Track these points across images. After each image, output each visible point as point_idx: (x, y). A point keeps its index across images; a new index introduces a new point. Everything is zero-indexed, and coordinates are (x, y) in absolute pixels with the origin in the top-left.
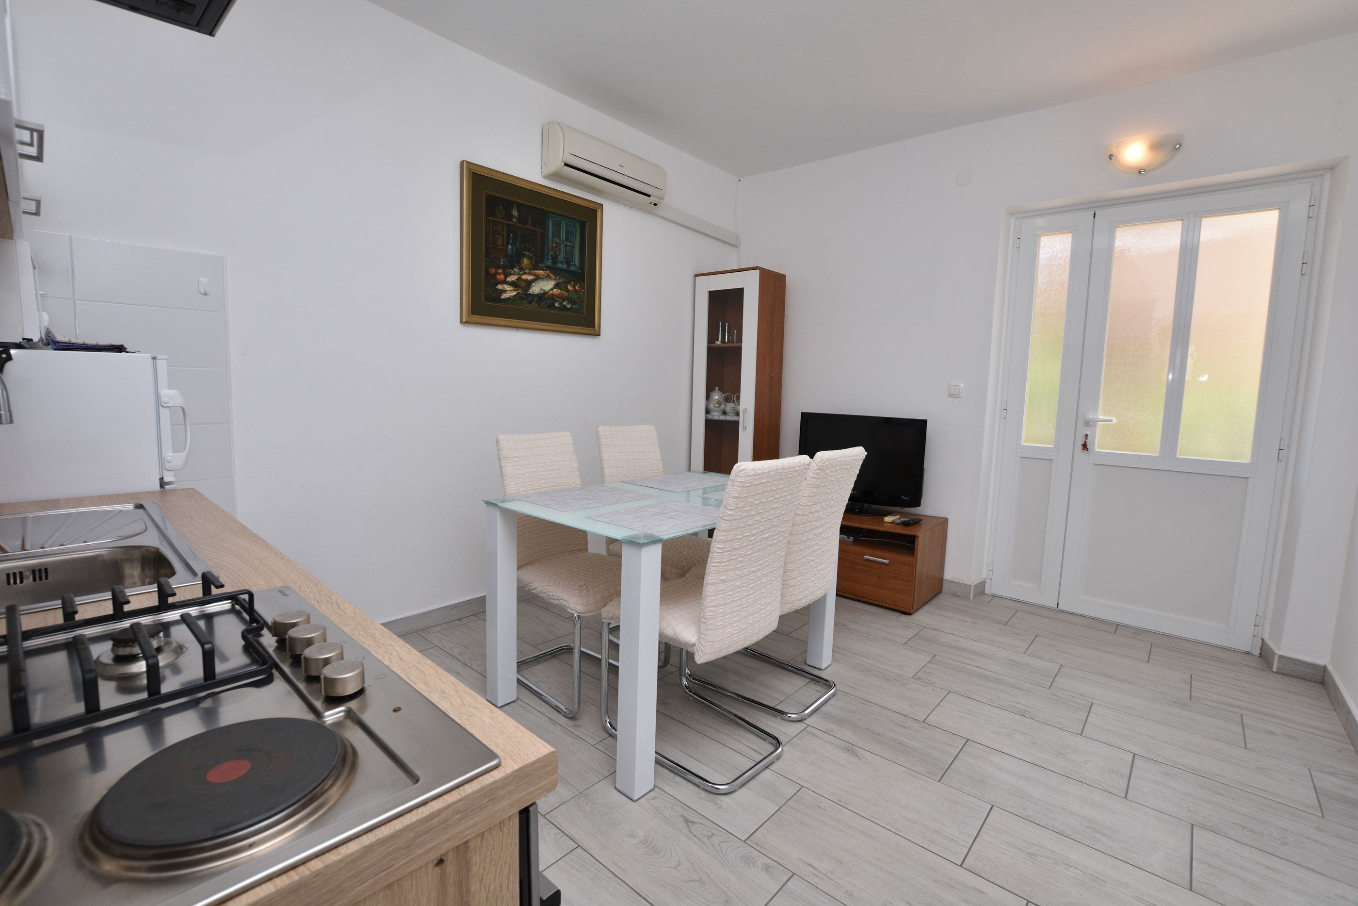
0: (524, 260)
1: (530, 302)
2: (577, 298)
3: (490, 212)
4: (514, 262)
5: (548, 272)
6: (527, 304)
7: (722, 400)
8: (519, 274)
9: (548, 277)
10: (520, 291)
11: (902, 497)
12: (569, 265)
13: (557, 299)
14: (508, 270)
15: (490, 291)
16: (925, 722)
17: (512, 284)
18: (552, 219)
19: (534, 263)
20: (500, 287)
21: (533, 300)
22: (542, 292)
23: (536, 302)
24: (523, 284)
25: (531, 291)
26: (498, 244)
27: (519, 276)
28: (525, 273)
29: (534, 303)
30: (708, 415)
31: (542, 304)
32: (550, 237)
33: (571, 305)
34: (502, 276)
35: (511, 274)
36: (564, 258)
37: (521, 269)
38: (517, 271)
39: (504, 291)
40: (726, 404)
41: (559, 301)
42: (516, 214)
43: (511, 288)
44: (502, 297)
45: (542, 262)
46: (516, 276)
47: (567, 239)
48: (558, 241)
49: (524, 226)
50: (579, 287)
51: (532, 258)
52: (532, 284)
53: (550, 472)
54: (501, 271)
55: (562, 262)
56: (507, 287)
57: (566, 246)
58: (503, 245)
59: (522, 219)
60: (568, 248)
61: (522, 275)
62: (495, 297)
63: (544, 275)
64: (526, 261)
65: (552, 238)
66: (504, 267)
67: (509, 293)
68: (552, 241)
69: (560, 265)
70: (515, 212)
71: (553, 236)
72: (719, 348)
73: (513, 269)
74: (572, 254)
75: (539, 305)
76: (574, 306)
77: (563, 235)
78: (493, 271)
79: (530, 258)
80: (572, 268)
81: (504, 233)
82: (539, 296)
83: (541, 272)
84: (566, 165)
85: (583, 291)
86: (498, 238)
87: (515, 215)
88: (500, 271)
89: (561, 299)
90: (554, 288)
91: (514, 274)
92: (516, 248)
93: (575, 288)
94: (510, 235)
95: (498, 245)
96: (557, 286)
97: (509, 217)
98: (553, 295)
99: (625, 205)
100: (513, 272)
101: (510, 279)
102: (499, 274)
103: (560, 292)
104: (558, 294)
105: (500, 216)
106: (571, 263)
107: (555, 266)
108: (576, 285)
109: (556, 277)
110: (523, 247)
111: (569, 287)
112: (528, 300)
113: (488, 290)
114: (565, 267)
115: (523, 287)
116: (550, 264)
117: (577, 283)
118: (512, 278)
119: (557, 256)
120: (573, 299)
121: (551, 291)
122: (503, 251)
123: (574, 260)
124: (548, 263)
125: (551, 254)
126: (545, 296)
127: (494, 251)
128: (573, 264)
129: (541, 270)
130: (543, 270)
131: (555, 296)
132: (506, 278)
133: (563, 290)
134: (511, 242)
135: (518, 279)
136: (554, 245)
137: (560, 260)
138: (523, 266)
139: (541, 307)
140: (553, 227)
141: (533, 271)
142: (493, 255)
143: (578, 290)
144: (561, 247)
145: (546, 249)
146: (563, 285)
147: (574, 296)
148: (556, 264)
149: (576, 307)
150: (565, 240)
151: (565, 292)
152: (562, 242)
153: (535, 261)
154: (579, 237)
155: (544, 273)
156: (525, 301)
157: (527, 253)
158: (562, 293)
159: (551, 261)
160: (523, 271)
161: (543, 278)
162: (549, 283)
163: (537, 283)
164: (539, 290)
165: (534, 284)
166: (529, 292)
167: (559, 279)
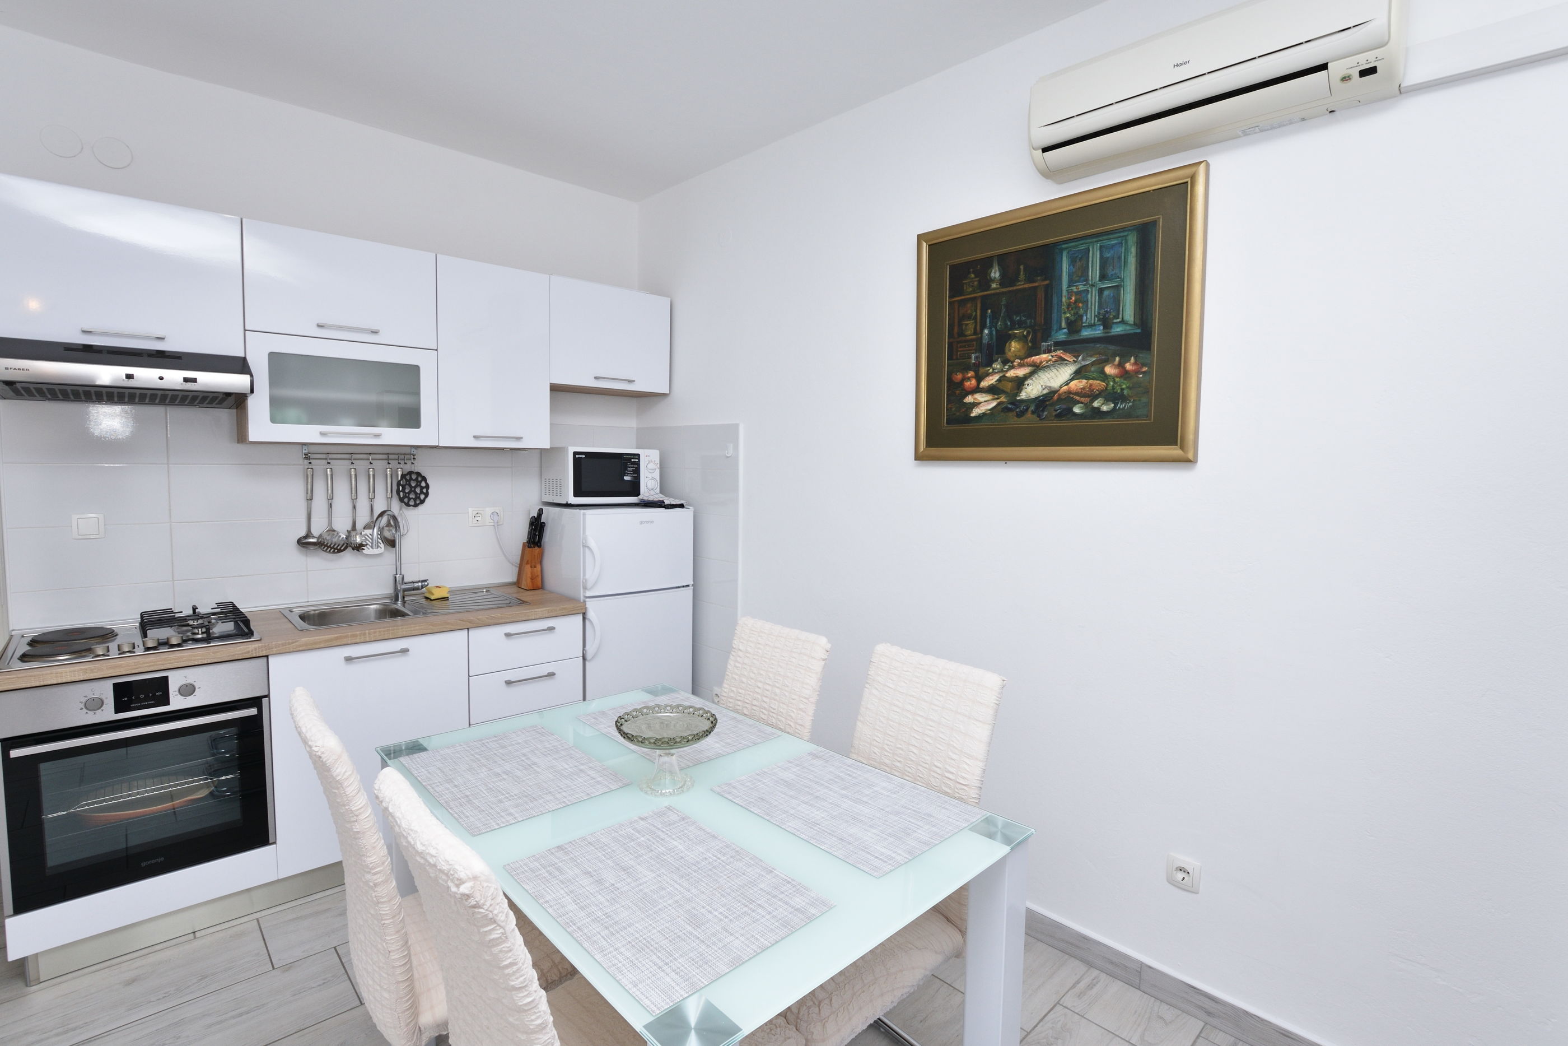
0: (1010, 346)
1: (1021, 414)
2: (1128, 387)
3: (956, 289)
4: (995, 352)
5: (1059, 353)
6: (1016, 419)
8: (1002, 371)
9: (1061, 360)
10: (1003, 399)
12: (1108, 326)
13: (1077, 398)
14: (982, 370)
15: (953, 409)
17: (992, 390)
18: (1068, 253)
19: (1030, 345)
20: (969, 399)
21: (1026, 410)
22: (1045, 392)
23: (1033, 413)
24: (1008, 386)
25: (1023, 395)
26: (967, 333)
27: (1001, 375)
28: (1012, 367)
29: (1029, 415)
31: (1045, 413)
32: (1065, 287)
33: (1113, 405)
34: (974, 382)
35: (988, 375)
36: (1095, 316)
37: (1005, 362)
38: (998, 366)
41: (1082, 403)
42: (997, 275)
43: (988, 397)
44: (973, 415)
45: (1046, 337)
46: (997, 375)
47: (1103, 277)
48: (1081, 288)
49: (1011, 289)
50: (1135, 363)
51: (1026, 337)
52: (1026, 383)
54: (971, 374)
55: (1091, 326)
56: (980, 397)
57: (1101, 291)
58: (975, 333)
59: (1007, 280)
60: (1106, 293)
61: (1007, 371)
62: (961, 415)
63: (1050, 360)
64: (1014, 346)
65: (1069, 286)
66: (976, 367)
68: (1070, 293)
69: (1086, 333)
70: (995, 273)
71: (1071, 283)
73: (990, 365)
74: (1117, 301)
75: (1039, 416)
76: (1121, 406)
77: (1094, 272)
78: (959, 376)
79: (1023, 339)
80: (1117, 330)
81: (976, 315)
83: (1044, 356)
84: (1045, 150)
85: (1147, 369)
86: (967, 325)
87: (995, 278)
88: (969, 375)
89: (1088, 396)
90: (1072, 380)
91: (993, 373)
92: (997, 330)
93: (1124, 368)
94: (986, 312)
95: (966, 336)
96: (1078, 374)
97: (985, 282)
98: (1069, 392)
100: (991, 370)
101: (985, 384)
102: (969, 379)
103: (1087, 383)
104: (1082, 389)
105: (971, 289)
106: (1115, 321)
107: (1076, 337)
108: (1127, 362)
109: (1077, 357)
110: (1009, 324)
111: (1109, 370)
112: (1016, 412)
113: (951, 408)
114: (1098, 333)
115: (1009, 391)
116: (1064, 336)
117: (1131, 357)
118: (991, 380)
119: (1081, 317)
120: (1119, 391)
121: (1066, 387)
122: (975, 343)
123: (1121, 313)
124: (1060, 335)
125: (1067, 319)
126: (1052, 398)
127: (961, 347)
128: (1120, 322)
129: (1045, 353)
130: (1049, 351)
131: (1073, 394)
132: (979, 382)
133: (1094, 379)
134: (988, 323)
135: (999, 380)
136: (1073, 298)
137: (1088, 321)
138: (1009, 355)
139: (1041, 420)
140: (1071, 267)
141: (1029, 359)
142: (959, 353)
143: (1133, 371)
144: (1089, 296)
145: (1055, 311)
146: (1093, 369)
147: (1120, 386)
148: (1078, 331)
149: (1125, 406)
150: (1100, 280)
151: (1098, 382)
152: (1093, 285)
153: (1033, 341)
154: (1136, 261)
155: (1050, 357)
156: (1010, 414)
157: (1016, 332)
158: (1091, 385)
159: (1065, 330)
160: (1009, 364)
161: (1048, 367)
162: (1061, 372)
163: (1036, 379)
164: (1040, 389)
165: (1029, 381)
166: (1019, 396)
167: (1083, 359)
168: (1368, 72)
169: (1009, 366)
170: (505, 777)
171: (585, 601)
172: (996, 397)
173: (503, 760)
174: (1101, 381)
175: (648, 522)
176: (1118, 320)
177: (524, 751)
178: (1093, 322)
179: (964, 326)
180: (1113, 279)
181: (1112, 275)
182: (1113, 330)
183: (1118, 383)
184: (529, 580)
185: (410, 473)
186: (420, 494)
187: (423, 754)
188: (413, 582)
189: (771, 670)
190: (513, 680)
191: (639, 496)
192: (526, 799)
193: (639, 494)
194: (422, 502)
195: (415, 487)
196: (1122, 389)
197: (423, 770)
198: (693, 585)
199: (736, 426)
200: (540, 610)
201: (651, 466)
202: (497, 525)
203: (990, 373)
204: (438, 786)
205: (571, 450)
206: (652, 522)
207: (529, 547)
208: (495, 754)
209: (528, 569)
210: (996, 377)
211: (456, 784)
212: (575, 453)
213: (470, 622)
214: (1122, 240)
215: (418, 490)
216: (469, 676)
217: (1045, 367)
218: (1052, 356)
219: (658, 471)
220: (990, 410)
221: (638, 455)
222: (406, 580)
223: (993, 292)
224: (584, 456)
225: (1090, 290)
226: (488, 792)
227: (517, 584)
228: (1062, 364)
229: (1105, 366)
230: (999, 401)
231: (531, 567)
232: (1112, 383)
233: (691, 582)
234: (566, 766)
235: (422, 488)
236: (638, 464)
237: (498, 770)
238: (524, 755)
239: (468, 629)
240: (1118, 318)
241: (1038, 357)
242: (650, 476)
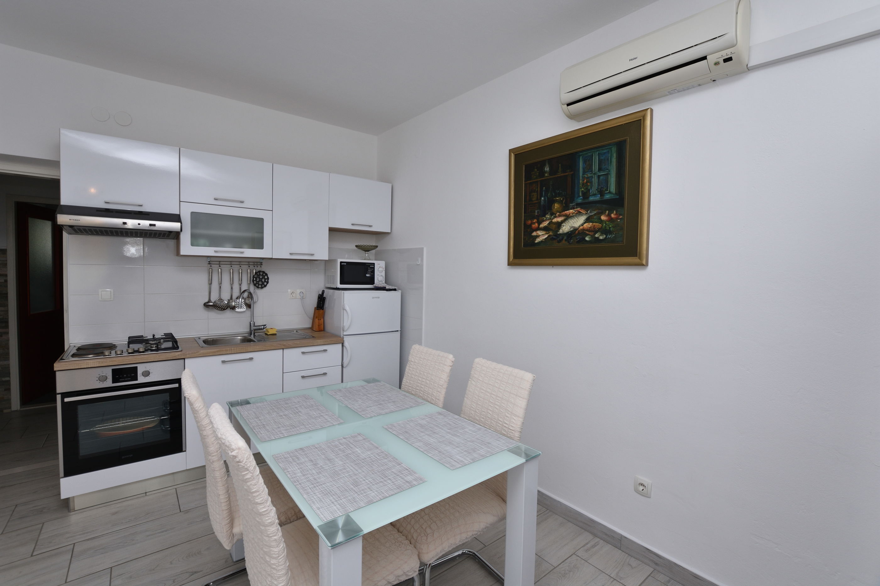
0: (554, 206)
1: (560, 241)
2: (613, 227)
3: (528, 177)
4: (547, 209)
5: (578, 209)
6: (557, 244)
8: (550, 219)
9: (579, 213)
10: (551, 233)
12: (602, 195)
13: (587, 232)
14: (541, 219)
15: (527, 239)
17: (545, 229)
18: (582, 157)
19: (564, 205)
20: (534, 234)
21: (562, 239)
22: (572, 229)
23: (566, 240)
24: (553, 227)
25: (561, 231)
26: (533, 199)
27: (550, 221)
28: (555, 217)
29: (564, 242)
31: (572, 240)
33: (605, 236)
34: (536, 225)
35: (543, 221)
36: (596, 190)
37: (552, 214)
38: (549, 217)
39: (538, 236)
41: (590, 235)
42: (548, 169)
43: (543, 233)
44: (536, 242)
45: (572, 201)
47: (600, 169)
48: (589, 175)
49: (555, 176)
50: (616, 214)
51: (562, 201)
52: (562, 225)
55: (594, 195)
56: (540, 233)
57: (599, 177)
58: (537, 199)
59: (553, 172)
60: (601, 178)
61: (553, 219)
62: (530, 242)
63: (574, 213)
64: (556, 206)
65: (583, 175)
66: (538, 217)
67: (541, 237)
68: (584, 178)
69: (592, 199)
70: (547, 168)
71: (584, 173)
73: (545, 216)
74: (607, 182)
75: (569, 242)
76: (609, 236)
77: (595, 167)
78: (529, 222)
79: (560, 202)
80: (607, 197)
81: (538, 190)
83: (571, 211)
85: (621, 217)
86: (533, 195)
87: (547, 171)
88: (534, 221)
89: (593, 231)
90: (585, 223)
91: (546, 220)
92: (548, 198)
93: (611, 217)
94: (543, 188)
95: (533, 201)
96: (587, 220)
97: (542, 173)
98: (583, 229)
99: (690, 88)
100: (545, 218)
101: (542, 226)
102: (534, 223)
103: (592, 225)
104: (589, 228)
105: (535, 177)
106: (606, 192)
107: (587, 201)
108: (612, 214)
109: (587, 211)
110: (554, 194)
111: (603, 218)
112: (558, 240)
114: (598, 199)
115: (554, 229)
116: (580, 201)
117: (614, 211)
118: (545, 224)
119: (589, 190)
120: (608, 229)
121: (582, 227)
122: (537, 204)
123: (609, 188)
124: (579, 200)
125: (582, 191)
126: (575, 232)
127: (530, 207)
128: (608, 193)
129: (571, 209)
130: (573, 208)
131: (585, 230)
132: (539, 225)
133: (596, 222)
134: (544, 194)
135: (549, 224)
136: (585, 181)
137: (592, 192)
138: (554, 210)
139: (569, 244)
140: (584, 164)
141: (564, 213)
142: (529, 210)
143: (615, 218)
144: (593, 179)
145: (577, 187)
146: (595, 217)
147: (609, 226)
148: (588, 198)
149: (611, 236)
150: (598, 171)
151: (598, 224)
152: (595, 174)
153: (566, 203)
154: (616, 161)
155: (574, 211)
156: (555, 241)
157: (557, 198)
158: (594, 226)
159: (581, 197)
160: (554, 215)
161: (573, 216)
162: (579, 219)
163: (567, 223)
164: (569, 228)
165: (564, 224)
166: (559, 232)
167: (590, 212)
168: (728, 60)
169: (554, 216)
170: (284, 417)
171: (343, 337)
172: (547, 232)
173: (285, 409)
174: (599, 223)
175: (376, 298)
176: (607, 192)
177: (296, 406)
178: (595, 193)
179: (532, 196)
180: (605, 170)
181: (604, 168)
182: (605, 197)
183: (608, 225)
184: (317, 326)
185: (260, 272)
186: (264, 282)
187: (248, 406)
188: (259, 326)
189: (426, 371)
190: (305, 376)
191: (374, 285)
192: (292, 427)
193: (374, 284)
194: (265, 286)
195: (262, 279)
196: (610, 228)
197: (246, 412)
198: (400, 331)
199: (423, 249)
200: (319, 341)
201: (380, 269)
202: (302, 298)
203: (544, 220)
204: (251, 419)
205: (339, 261)
206: (379, 298)
207: (317, 310)
208: (282, 407)
209: (317, 320)
210: (548, 222)
211: (260, 419)
212: (341, 262)
213: (284, 346)
214: (609, 150)
215: (263, 280)
216: (283, 373)
217: (571, 216)
218: (575, 211)
219: (384, 272)
220: (545, 239)
221: (374, 264)
222: (256, 325)
223: (546, 178)
224: (345, 264)
225: (593, 176)
226: (274, 423)
227: (312, 328)
228: (580, 215)
229: (601, 215)
230: (549, 234)
231: (318, 320)
232: (604, 225)
233: (399, 329)
234: (315, 414)
235: (265, 279)
236: (374, 268)
237: (282, 414)
238: (296, 408)
239: (283, 349)
240: (608, 191)
241: (568, 211)
242: (380, 274)
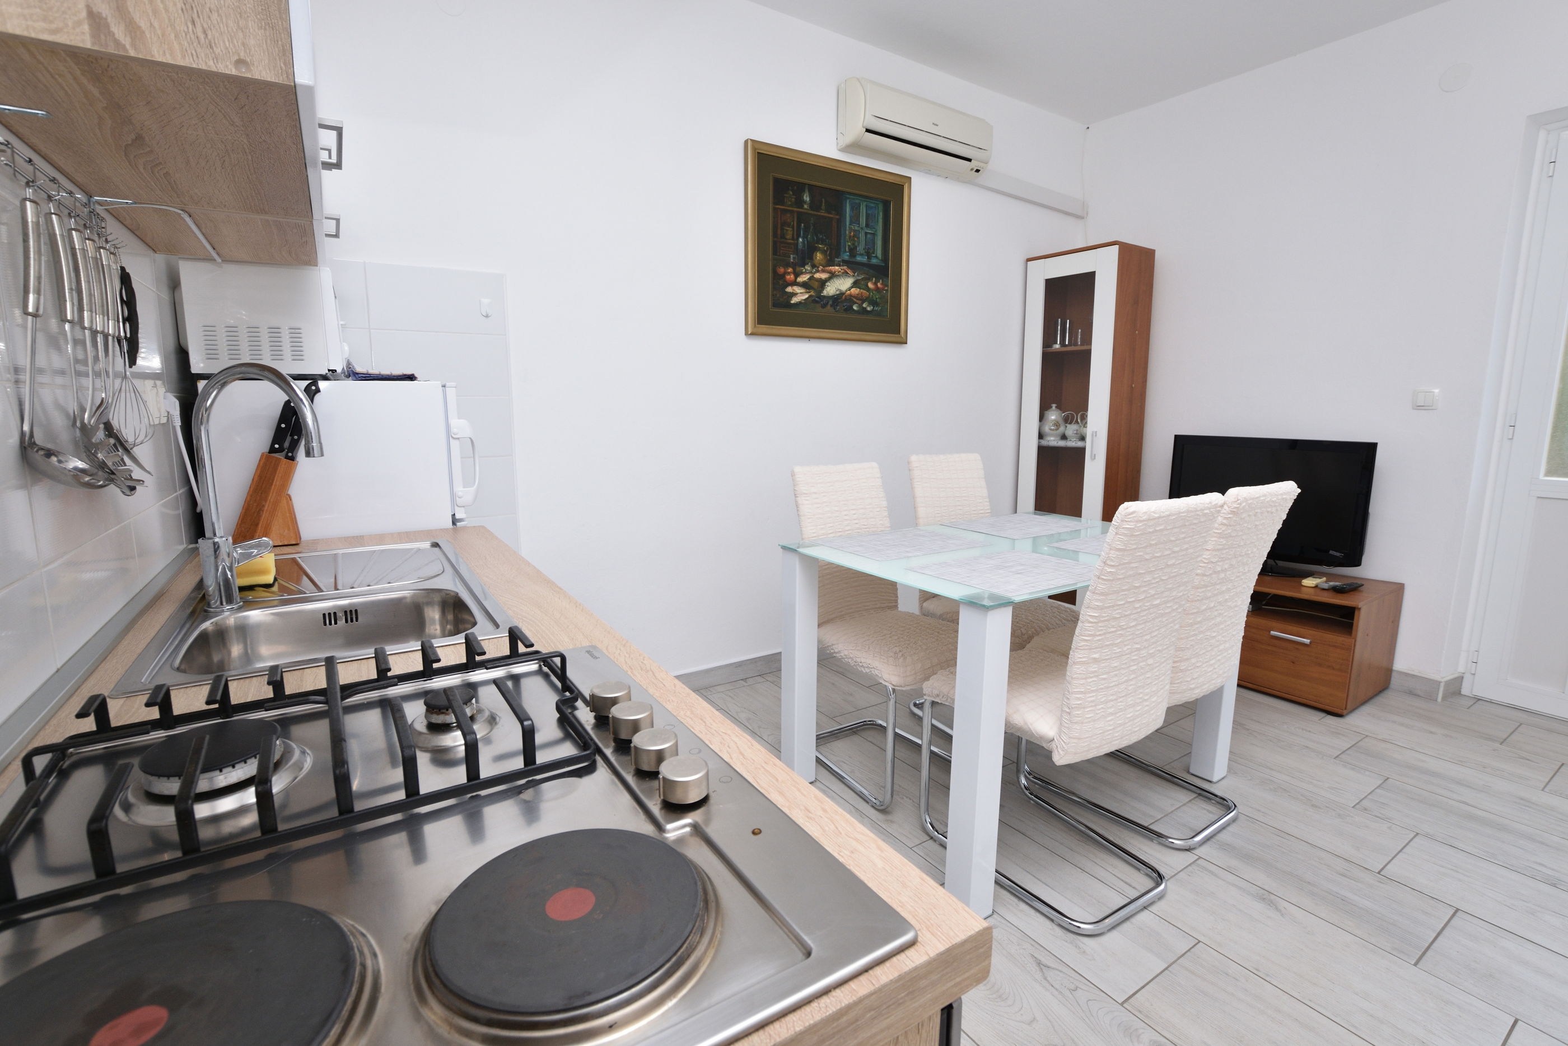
0: (816, 255)
1: (824, 306)
2: (879, 298)
3: (778, 199)
4: (806, 257)
5: (845, 267)
6: (821, 309)
7: (1061, 422)
8: (811, 273)
9: (845, 274)
10: (812, 293)
11: (1331, 552)
12: (869, 258)
13: (855, 300)
14: (798, 269)
15: (778, 295)
16: (1382, 873)
17: (804, 285)
18: (850, 202)
19: (829, 257)
20: (789, 289)
21: (828, 303)
22: (838, 293)
23: (831, 306)
24: (816, 285)
25: (825, 293)
26: (787, 237)
27: (811, 275)
28: (818, 271)
29: (829, 307)
30: (1041, 441)
31: (838, 307)
32: (848, 224)
33: (872, 307)
34: (792, 276)
35: (802, 273)
36: (863, 249)
37: (813, 266)
38: (809, 268)
39: (794, 294)
40: (1066, 427)
41: (857, 304)
42: (808, 199)
43: (803, 290)
44: (792, 302)
45: (838, 255)
46: (807, 275)
47: (867, 225)
48: (856, 228)
49: (817, 213)
50: (882, 284)
51: (826, 251)
52: (827, 284)
53: (854, 512)
54: (790, 270)
55: (861, 255)
56: (797, 289)
57: (866, 233)
58: (793, 239)
59: (814, 205)
60: (869, 236)
61: (815, 273)
62: (783, 301)
63: (840, 271)
64: (819, 256)
65: (850, 225)
66: (794, 266)
67: (800, 296)
68: (850, 229)
69: (859, 259)
70: (806, 197)
71: (851, 223)
72: (1057, 353)
73: (804, 267)
74: (874, 243)
75: (835, 309)
76: (876, 309)
77: (863, 221)
78: (781, 270)
79: (824, 252)
80: (874, 261)
81: (794, 224)
82: (835, 298)
83: (837, 268)
84: (868, 131)
85: (886, 288)
86: (787, 230)
87: (806, 200)
88: (789, 270)
89: (861, 300)
90: (852, 287)
91: (806, 273)
92: (807, 241)
93: (877, 285)
94: (801, 225)
95: (786, 239)
96: (855, 284)
97: (800, 203)
98: (851, 295)
99: (938, 176)
100: (804, 270)
101: (800, 279)
102: (789, 273)
103: (860, 291)
104: (857, 294)
105: (790, 203)
106: (872, 255)
107: (854, 260)
108: (878, 282)
109: (855, 273)
110: (815, 239)
111: (870, 285)
112: (821, 304)
113: (776, 294)
114: (865, 261)
115: (816, 288)
116: (847, 257)
117: (880, 279)
118: (804, 278)
119: (856, 247)
121: (849, 292)
122: (793, 246)
123: (875, 251)
124: (845, 256)
125: (849, 246)
126: (841, 297)
127: (783, 247)
128: (875, 257)
129: (837, 266)
130: (839, 265)
131: (853, 297)
132: (796, 278)
133: (863, 289)
134: (802, 234)
135: (810, 279)
136: (852, 234)
137: (859, 251)
138: (816, 262)
139: (836, 311)
140: (851, 212)
141: (828, 268)
143: (881, 288)
144: (860, 235)
145: (842, 238)
146: (862, 283)
147: (876, 296)
148: (855, 256)
149: (878, 309)
150: (865, 227)
152: (862, 229)
153: (830, 255)
154: (882, 221)
156: (818, 305)
157: (820, 246)
158: (862, 293)
159: (848, 253)
160: (816, 268)
161: (838, 276)
162: (846, 281)
163: (832, 283)
164: (835, 290)
166: (822, 293)
167: (857, 275)
168: (978, 171)
169: (816, 270)
172: (808, 291)
174: (867, 291)
176: (874, 255)
178: (862, 252)
179: (785, 231)
180: (872, 229)
181: (871, 226)
182: (872, 261)
196: (876, 298)
199: (500, 277)
214: (876, 206)
220: (804, 300)
223: (805, 211)
225: (860, 231)
230: (810, 294)
232: (872, 294)
241: (833, 267)
